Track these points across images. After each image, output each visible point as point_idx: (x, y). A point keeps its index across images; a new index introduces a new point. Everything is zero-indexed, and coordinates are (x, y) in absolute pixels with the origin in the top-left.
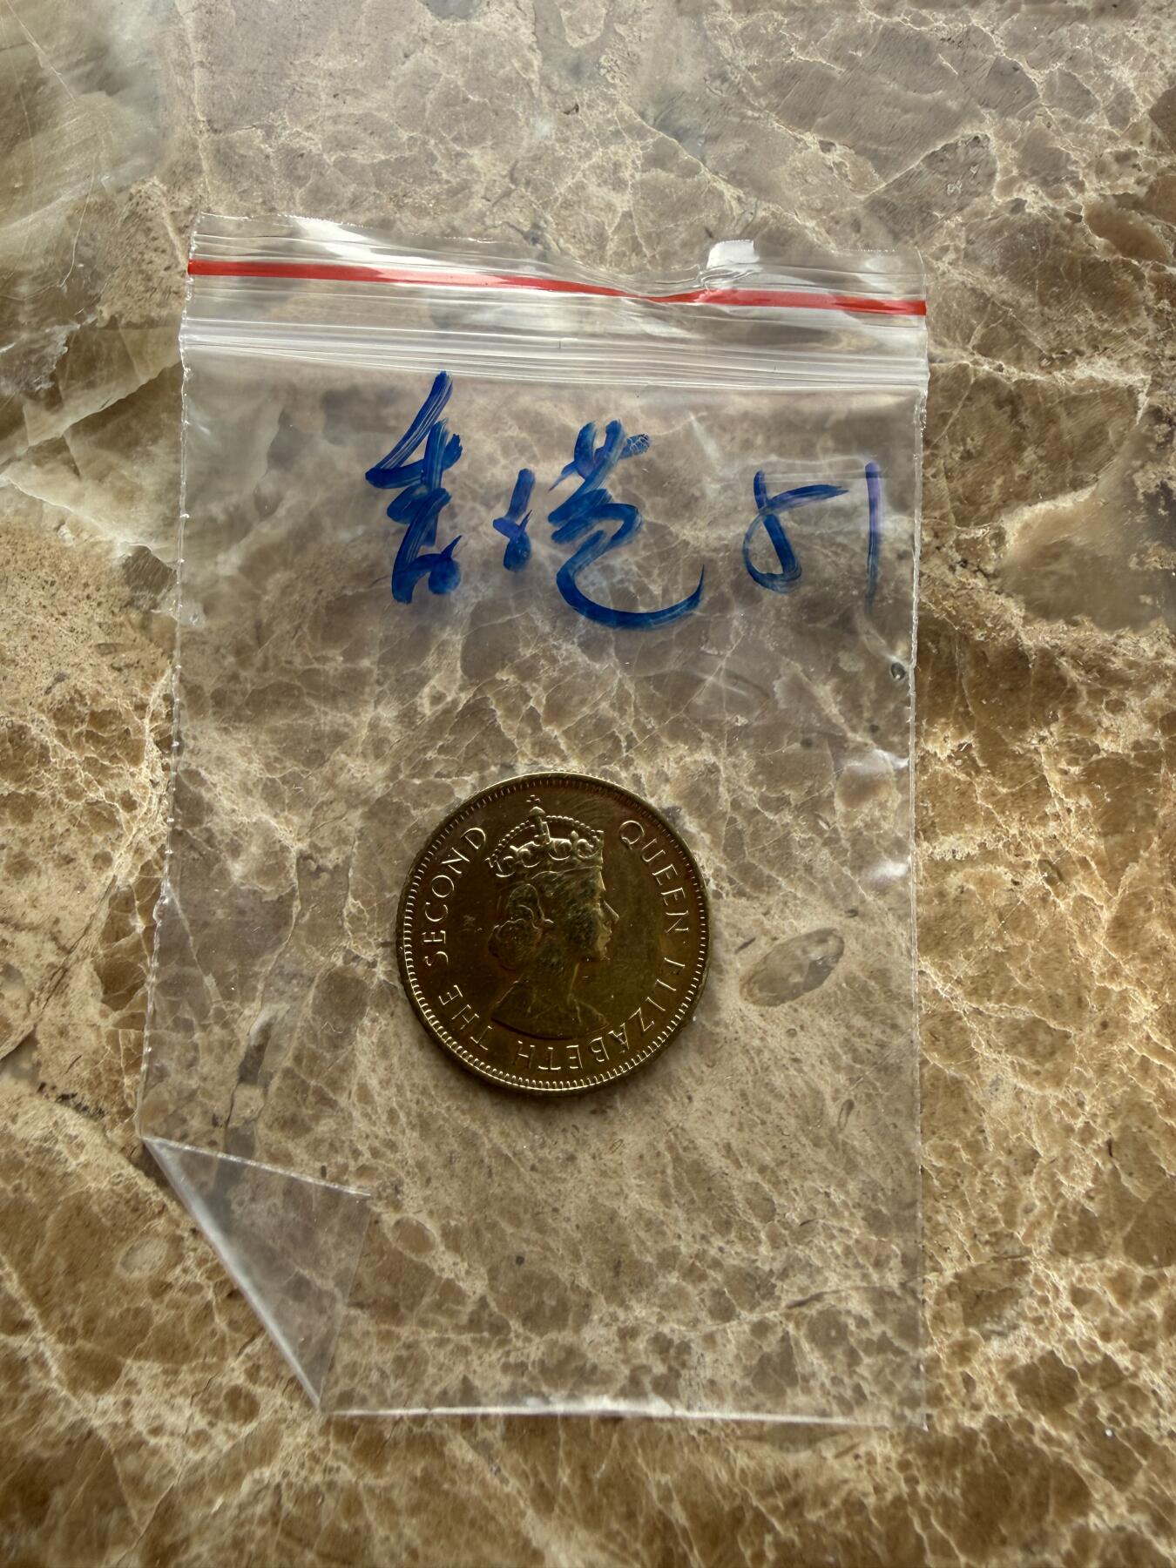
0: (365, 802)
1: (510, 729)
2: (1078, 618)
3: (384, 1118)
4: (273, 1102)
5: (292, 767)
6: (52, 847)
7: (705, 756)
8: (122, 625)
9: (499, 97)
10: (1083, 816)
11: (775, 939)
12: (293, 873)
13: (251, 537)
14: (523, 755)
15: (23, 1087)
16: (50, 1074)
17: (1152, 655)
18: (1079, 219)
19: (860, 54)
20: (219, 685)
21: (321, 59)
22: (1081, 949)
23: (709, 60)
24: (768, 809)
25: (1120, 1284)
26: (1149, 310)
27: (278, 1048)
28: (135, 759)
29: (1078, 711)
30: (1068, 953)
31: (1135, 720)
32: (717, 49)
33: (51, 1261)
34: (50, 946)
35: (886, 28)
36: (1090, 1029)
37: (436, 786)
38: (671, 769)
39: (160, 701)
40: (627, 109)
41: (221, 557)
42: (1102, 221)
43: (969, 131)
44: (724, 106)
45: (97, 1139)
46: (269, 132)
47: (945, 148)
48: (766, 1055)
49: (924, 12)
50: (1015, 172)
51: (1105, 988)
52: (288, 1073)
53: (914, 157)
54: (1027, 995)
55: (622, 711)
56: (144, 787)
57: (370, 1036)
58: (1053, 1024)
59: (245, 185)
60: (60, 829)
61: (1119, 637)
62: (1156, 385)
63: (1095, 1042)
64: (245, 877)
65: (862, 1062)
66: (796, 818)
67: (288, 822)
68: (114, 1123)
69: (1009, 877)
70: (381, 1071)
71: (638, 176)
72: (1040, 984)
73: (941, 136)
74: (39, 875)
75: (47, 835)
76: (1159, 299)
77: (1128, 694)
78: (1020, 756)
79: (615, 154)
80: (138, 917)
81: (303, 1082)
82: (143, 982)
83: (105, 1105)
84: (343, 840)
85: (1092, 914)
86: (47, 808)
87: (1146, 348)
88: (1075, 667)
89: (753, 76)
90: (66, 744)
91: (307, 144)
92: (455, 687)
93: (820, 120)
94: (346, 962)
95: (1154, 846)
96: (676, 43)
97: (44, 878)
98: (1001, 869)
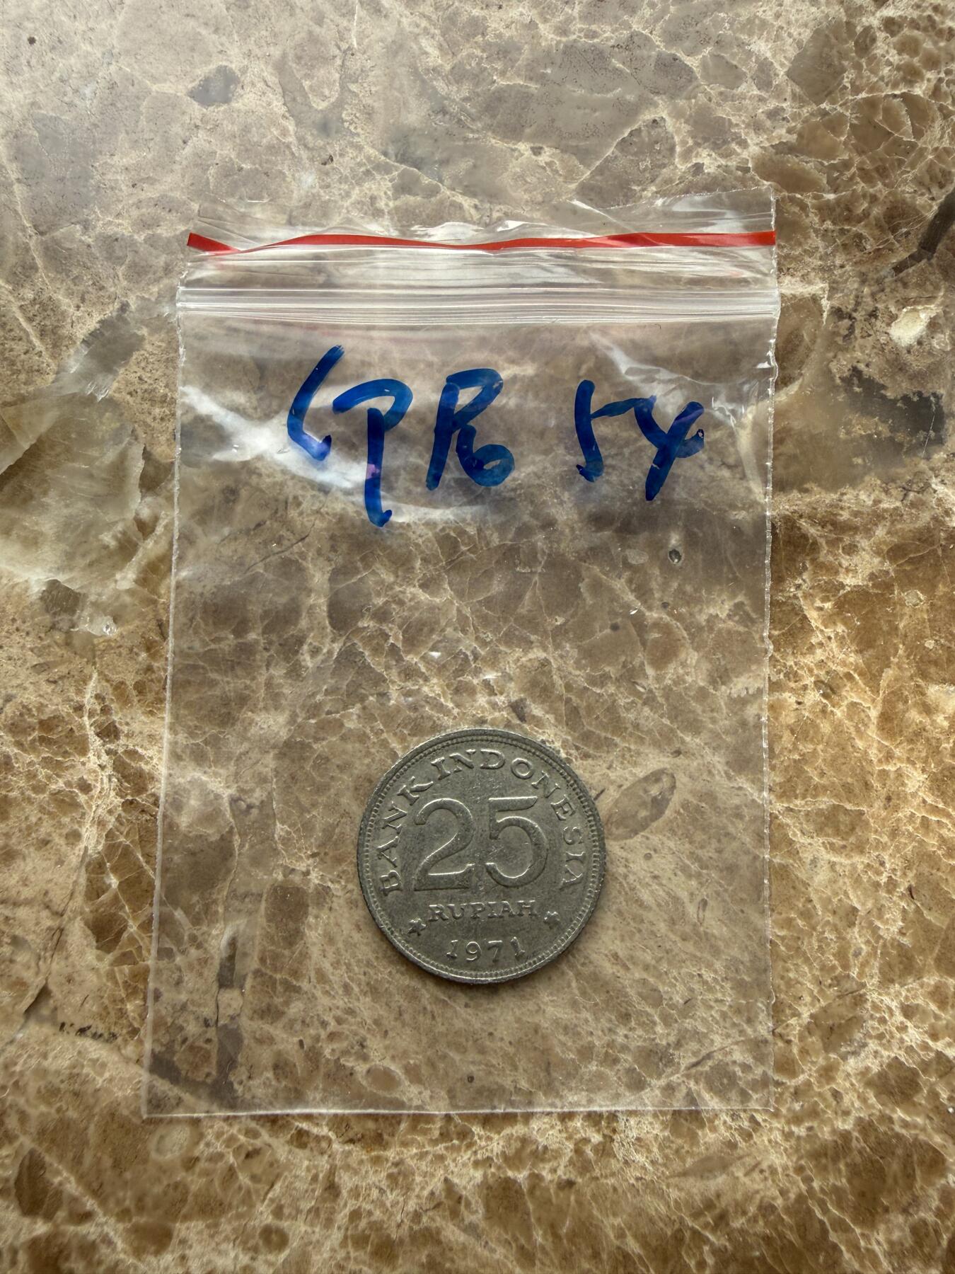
0: (274, 747)
1: (379, 664)
2: (807, 486)
3: (340, 992)
4: (251, 998)
5: (212, 730)
6: (29, 835)
7: (537, 654)
8: (49, 646)
9: (267, 161)
10: (841, 640)
11: (620, 786)
12: (228, 814)
13: (140, 554)
14: (393, 682)
15: (47, 1030)
16: (67, 1014)
17: (870, 503)
18: (746, 170)
19: (549, 71)
20: (139, 678)
21: (116, 158)
22: (860, 744)
23: (429, 98)
24: (594, 684)
25: (939, 995)
26: (816, 231)
27: (245, 955)
28: (83, 751)
29: (821, 559)
30: (851, 749)
31: (867, 557)
32: (434, 88)
33: (99, 1161)
34: (45, 913)
35: (566, 46)
36: (878, 804)
37: (330, 722)
38: (511, 669)
39: (93, 700)
40: (372, 152)
41: (118, 576)
42: (767, 168)
43: (648, 116)
44: (449, 134)
45: (115, 1057)
46: (86, 226)
47: (631, 134)
48: (631, 878)
49: (594, 27)
50: (691, 142)
51: (884, 770)
52: (257, 973)
53: (608, 146)
54: (825, 789)
55: (464, 631)
56: (95, 771)
57: (316, 930)
58: (849, 806)
59: (75, 272)
60: (33, 819)
61: (843, 494)
62: (833, 290)
63: (884, 814)
64: (190, 826)
65: (707, 867)
66: (618, 688)
67: (216, 775)
68: (125, 1041)
69: (793, 700)
70: (330, 955)
71: (391, 204)
72: (832, 778)
73: (625, 125)
74: (24, 858)
75: (24, 826)
76: (823, 221)
77: (858, 538)
78: (784, 603)
79: (370, 189)
80: (112, 876)
81: (271, 977)
82: (126, 927)
83: (115, 1030)
84: (263, 780)
85: (863, 715)
86: (19, 805)
87: (820, 263)
88: (813, 524)
89: (468, 106)
90: (25, 751)
91: (119, 230)
92: (328, 640)
93: (528, 131)
94: (285, 876)
95: (900, 652)
96: (400, 90)
97: (28, 860)
98: (786, 695)
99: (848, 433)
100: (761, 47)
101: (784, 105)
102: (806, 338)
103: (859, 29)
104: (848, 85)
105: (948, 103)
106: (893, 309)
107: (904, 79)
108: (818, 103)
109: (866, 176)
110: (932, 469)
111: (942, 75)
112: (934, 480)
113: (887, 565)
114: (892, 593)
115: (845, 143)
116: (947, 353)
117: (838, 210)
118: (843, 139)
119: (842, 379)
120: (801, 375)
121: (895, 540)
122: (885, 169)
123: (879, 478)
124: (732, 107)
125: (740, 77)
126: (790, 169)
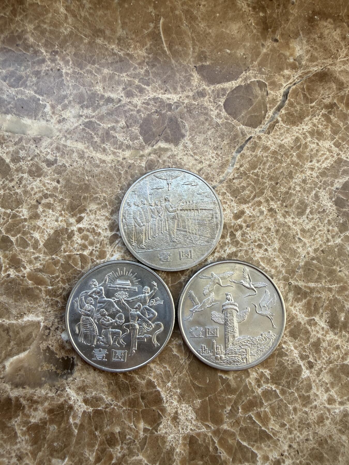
99: (42, 369)
100: (37, 235)
101: (40, 255)
102: (34, 336)
103: (70, 231)
104: (63, 250)
105: (94, 258)
107: (81, 249)
108: (51, 255)
109: (63, 281)
110: (67, 383)
111: (94, 248)
112: (67, 387)
113: (47, 417)
114: (46, 425)
115: (58, 270)
117: (52, 292)
118: (57, 268)
119: (43, 350)
120: (30, 348)
121: (51, 407)
122: (70, 279)
123: (49, 385)
124: (23, 255)
125: (28, 245)
126: (39, 277)
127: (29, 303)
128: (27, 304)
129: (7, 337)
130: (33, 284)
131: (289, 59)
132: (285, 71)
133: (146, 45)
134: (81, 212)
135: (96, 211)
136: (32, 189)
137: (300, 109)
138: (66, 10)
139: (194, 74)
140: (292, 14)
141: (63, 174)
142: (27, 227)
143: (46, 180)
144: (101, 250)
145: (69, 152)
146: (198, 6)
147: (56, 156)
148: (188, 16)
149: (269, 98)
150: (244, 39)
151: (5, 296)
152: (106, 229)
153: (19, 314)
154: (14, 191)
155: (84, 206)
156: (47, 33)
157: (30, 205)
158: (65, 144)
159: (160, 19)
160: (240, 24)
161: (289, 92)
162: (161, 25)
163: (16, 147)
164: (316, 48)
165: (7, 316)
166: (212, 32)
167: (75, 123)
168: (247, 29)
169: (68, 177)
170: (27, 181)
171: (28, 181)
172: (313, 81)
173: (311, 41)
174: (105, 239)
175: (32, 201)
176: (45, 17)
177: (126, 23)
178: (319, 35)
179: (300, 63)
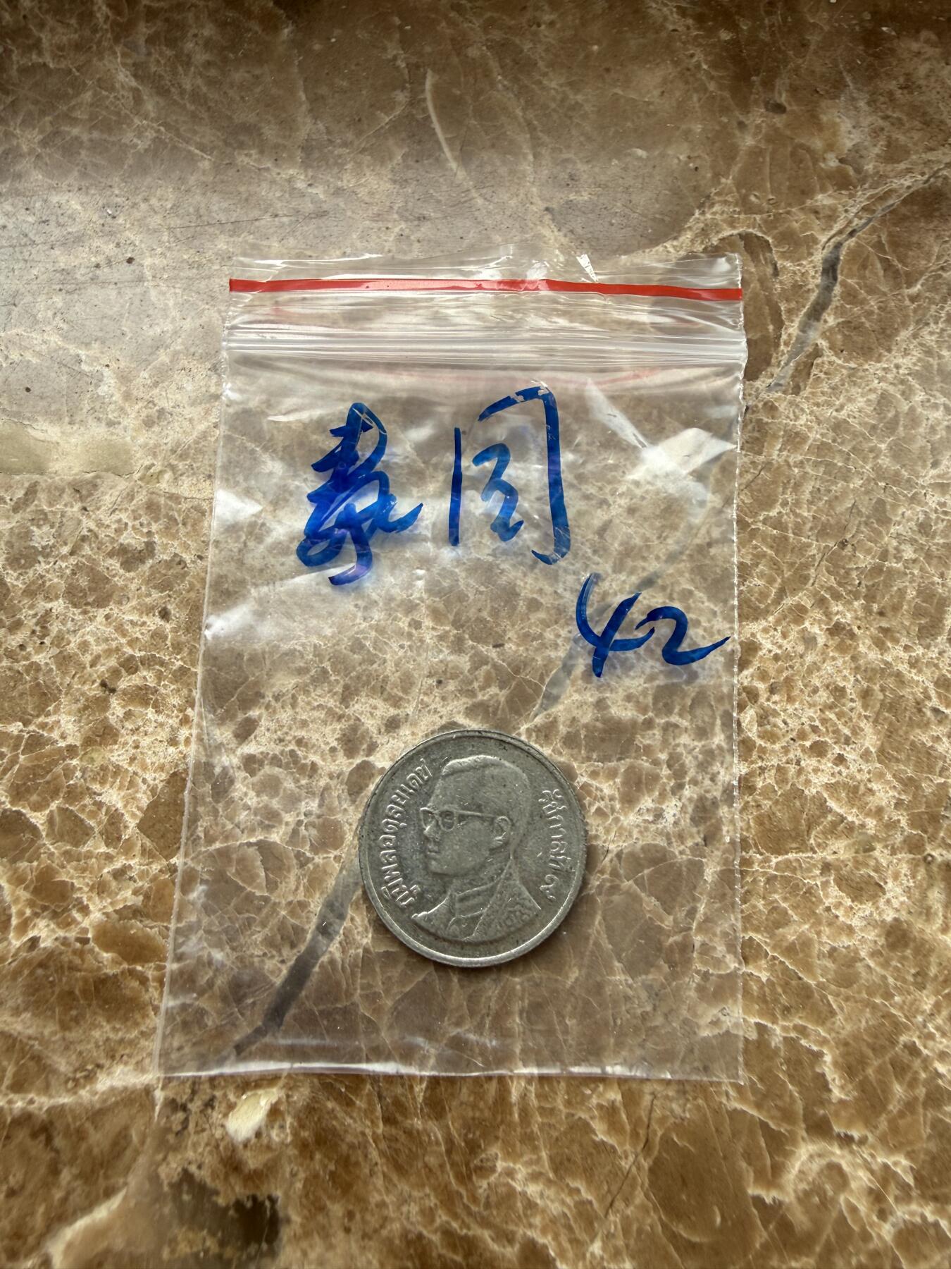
99: (173, 1251)
100: (112, 796)
101: (132, 862)
102: (135, 1138)
103: (218, 770)
104: (202, 835)
105: (306, 850)
106: (232, 1097)
107: (261, 824)
108: (168, 857)
109: (215, 940)
111: (302, 817)
115: (193, 904)
116: (287, 1146)
117: (180, 980)
118: (191, 899)
119: (171, 1185)
120: (126, 1184)
122: (235, 930)
124: (76, 869)
125: (87, 832)
126: (132, 937)
127: (107, 1027)
128: (103, 1031)
129: (48, 1156)
130: (115, 962)
131: (824, 159)
132: (820, 197)
133: (391, 159)
134: (246, 704)
135: (294, 697)
136: (84, 646)
137: (880, 308)
138: (135, 76)
139: (546, 232)
140: (814, 25)
141: (177, 588)
142: (78, 774)
143: (127, 614)
144: (327, 820)
145: (187, 516)
146: (534, 28)
147: (149, 533)
148: (508, 61)
149: (781, 282)
150: (682, 111)
151: (27, 1016)
152: (333, 750)
153: (82, 1068)
154: (27, 659)
155: (256, 683)
156: (83, 153)
157: (82, 700)
158: (174, 491)
159: (424, 77)
160: (667, 70)
161: (837, 259)
162: (428, 96)
163: (18, 517)
164: (899, 119)
165: (39, 1083)
166: (587, 101)
167: (200, 422)
168: (687, 83)
169: (193, 595)
170: (64, 623)
171: (70, 624)
172: (905, 218)
173: (882, 99)
174: (333, 783)
175: (86, 687)
176: (73, 103)
177: (323, 97)
178: (901, 80)
179: (858, 171)
